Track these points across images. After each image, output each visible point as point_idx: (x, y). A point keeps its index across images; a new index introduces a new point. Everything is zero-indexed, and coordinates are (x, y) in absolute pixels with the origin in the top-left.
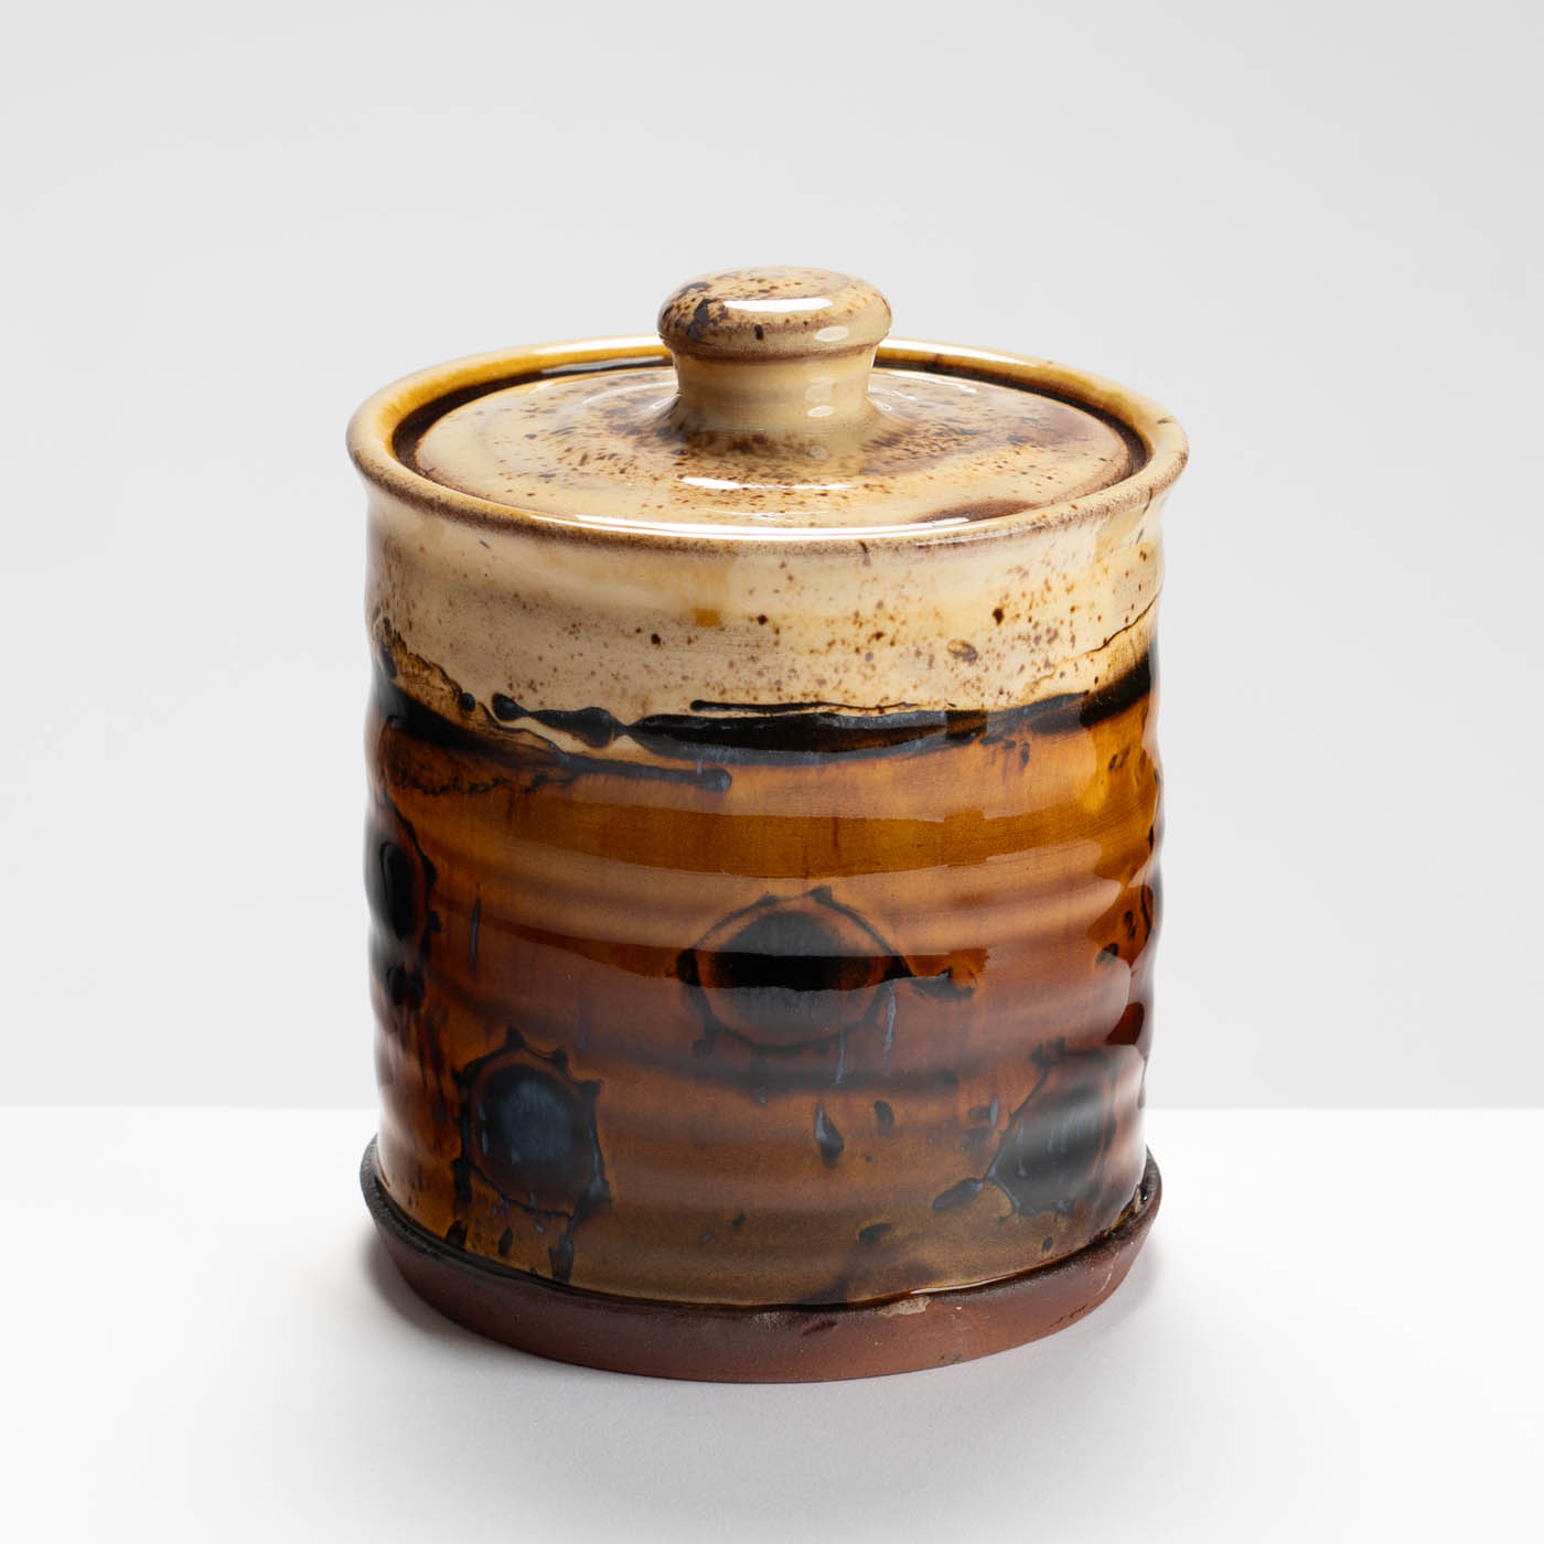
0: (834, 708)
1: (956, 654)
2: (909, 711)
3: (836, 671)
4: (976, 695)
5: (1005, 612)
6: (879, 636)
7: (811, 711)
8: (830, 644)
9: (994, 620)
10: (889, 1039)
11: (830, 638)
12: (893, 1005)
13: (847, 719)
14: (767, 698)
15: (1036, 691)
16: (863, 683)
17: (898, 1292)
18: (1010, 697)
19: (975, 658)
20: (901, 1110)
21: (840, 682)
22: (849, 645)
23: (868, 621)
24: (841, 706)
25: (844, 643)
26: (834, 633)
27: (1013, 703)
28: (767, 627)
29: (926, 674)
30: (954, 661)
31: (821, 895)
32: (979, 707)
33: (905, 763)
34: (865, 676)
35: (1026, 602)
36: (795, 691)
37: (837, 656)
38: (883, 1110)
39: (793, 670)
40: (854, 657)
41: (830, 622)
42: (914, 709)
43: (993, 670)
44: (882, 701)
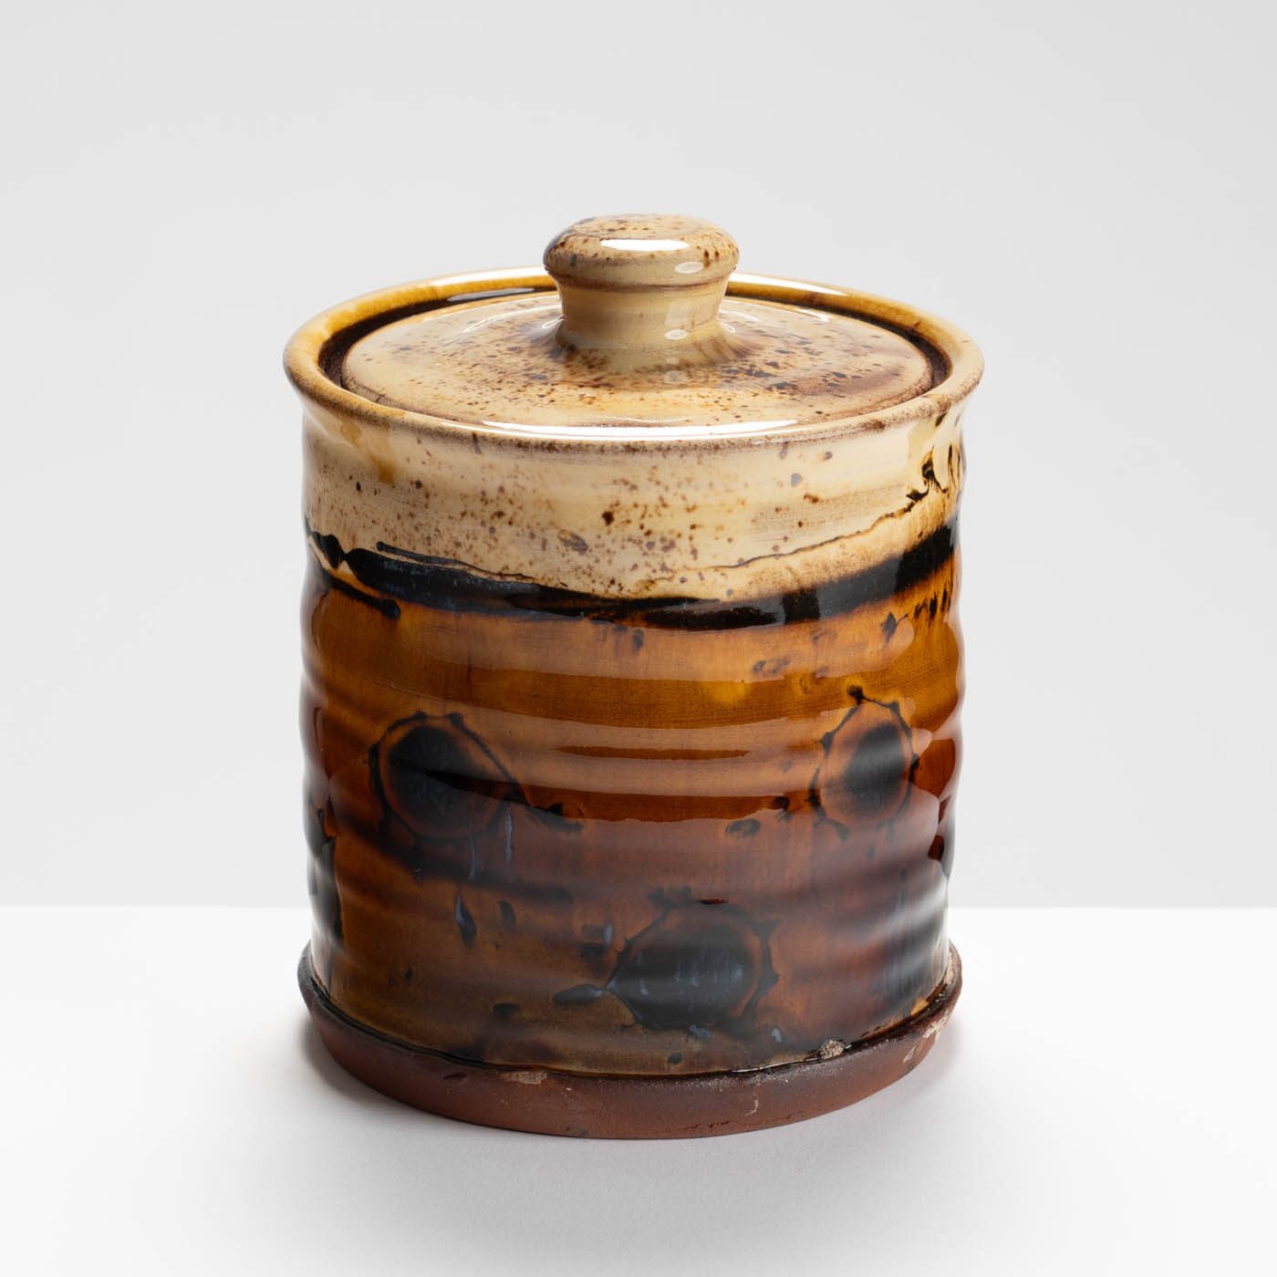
0: (467, 567)
1: (565, 542)
2: (524, 581)
3: (468, 537)
4: (588, 581)
5: (616, 516)
6: (500, 514)
7: (450, 566)
8: (463, 514)
9: (603, 521)
10: (509, 850)
11: (463, 510)
12: (509, 822)
13: (476, 579)
14: (421, 550)
15: (651, 588)
16: (489, 551)
17: (524, 1064)
18: (621, 589)
19: (585, 550)
20: (522, 912)
21: (471, 547)
22: (476, 518)
23: (492, 501)
24: (472, 567)
25: (472, 514)
26: (466, 506)
27: (625, 594)
28: (421, 491)
29: (540, 554)
30: (565, 548)
31: (456, 719)
32: (590, 591)
33: (522, 624)
34: (490, 546)
35: (639, 512)
36: (440, 548)
37: (468, 524)
38: (506, 907)
39: (437, 530)
40: (479, 528)
41: (464, 497)
42: (530, 581)
43: (604, 561)
44: (503, 569)
